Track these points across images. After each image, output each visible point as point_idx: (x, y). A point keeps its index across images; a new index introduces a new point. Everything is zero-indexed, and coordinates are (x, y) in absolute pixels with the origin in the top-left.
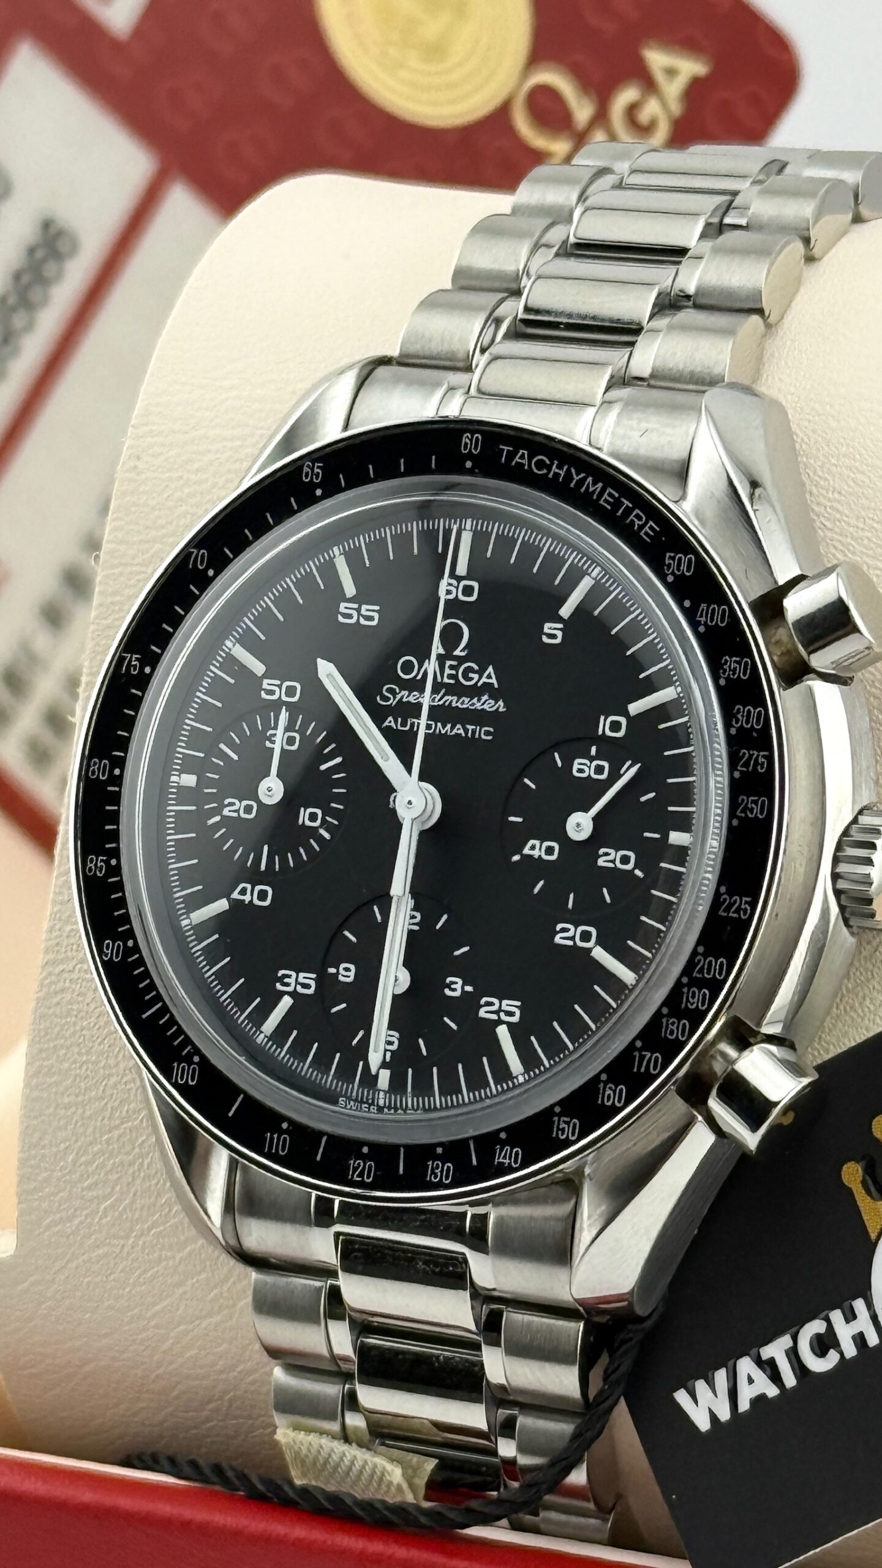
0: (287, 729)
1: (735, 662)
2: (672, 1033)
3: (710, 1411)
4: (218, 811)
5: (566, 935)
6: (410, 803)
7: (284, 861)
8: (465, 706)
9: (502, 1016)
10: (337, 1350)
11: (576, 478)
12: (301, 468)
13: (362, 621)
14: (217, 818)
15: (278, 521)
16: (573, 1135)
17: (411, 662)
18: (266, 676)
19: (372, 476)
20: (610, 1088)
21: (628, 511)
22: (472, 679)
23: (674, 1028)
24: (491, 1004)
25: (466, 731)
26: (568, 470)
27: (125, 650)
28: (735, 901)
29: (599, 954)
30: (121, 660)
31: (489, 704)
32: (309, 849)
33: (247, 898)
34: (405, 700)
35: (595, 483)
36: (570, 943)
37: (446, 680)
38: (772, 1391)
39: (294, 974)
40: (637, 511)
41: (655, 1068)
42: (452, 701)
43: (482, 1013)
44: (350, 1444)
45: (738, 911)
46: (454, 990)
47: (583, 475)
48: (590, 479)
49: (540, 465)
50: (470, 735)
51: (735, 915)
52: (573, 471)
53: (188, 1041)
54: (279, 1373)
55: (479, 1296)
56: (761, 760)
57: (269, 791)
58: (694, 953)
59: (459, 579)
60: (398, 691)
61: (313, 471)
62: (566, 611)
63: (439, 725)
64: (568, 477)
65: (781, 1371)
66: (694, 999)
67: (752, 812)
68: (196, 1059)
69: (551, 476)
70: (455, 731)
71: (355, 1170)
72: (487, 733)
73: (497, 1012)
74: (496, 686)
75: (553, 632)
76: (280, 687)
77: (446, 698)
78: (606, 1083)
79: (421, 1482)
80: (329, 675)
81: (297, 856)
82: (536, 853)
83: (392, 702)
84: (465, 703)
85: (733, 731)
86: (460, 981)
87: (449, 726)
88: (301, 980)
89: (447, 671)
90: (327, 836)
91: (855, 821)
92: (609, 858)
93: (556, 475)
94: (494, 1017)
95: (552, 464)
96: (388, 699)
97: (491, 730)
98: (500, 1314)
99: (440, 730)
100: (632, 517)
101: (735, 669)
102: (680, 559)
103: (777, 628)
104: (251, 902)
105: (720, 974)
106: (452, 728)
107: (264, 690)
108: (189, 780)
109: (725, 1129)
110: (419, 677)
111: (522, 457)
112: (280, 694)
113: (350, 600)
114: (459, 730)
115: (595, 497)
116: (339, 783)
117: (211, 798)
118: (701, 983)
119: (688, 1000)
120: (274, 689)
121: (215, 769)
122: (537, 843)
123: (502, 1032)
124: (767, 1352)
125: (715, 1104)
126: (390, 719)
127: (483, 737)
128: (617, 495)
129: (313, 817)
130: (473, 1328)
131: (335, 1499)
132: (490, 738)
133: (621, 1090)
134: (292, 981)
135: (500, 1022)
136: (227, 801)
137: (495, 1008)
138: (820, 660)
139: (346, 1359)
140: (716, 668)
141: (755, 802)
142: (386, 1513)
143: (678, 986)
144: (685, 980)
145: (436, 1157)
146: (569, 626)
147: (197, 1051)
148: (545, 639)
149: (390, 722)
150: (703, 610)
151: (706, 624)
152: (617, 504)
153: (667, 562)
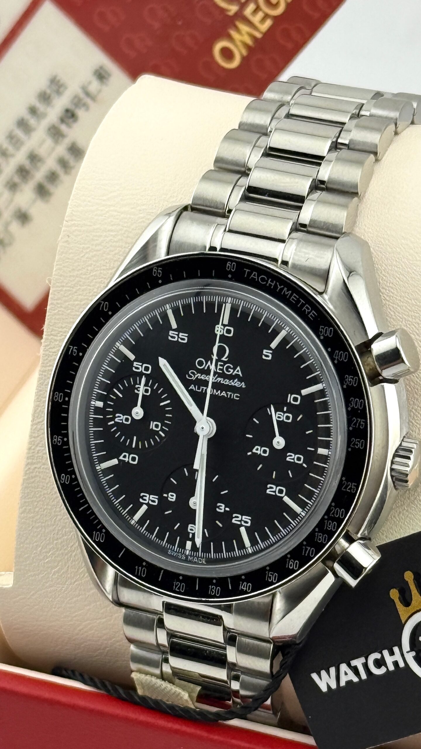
0: (145, 385)
1: (351, 378)
2: (320, 539)
3: (327, 683)
4: (113, 419)
5: (272, 490)
6: (203, 428)
7: (143, 445)
8: (227, 383)
9: (243, 523)
10: (160, 642)
11: (279, 287)
12: (152, 269)
13: (180, 340)
14: (113, 422)
15: (142, 293)
16: (275, 580)
17: (202, 361)
18: (135, 360)
19: (185, 277)
20: (292, 561)
21: (303, 305)
22: (230, 371)
23: (321, 537)
24: (238, 517)
25: (227, 395)
26: (276, 284)
27: (70, 344)
28: (349, 485)
29: (286, 499)
30: (68, 349)
31: (238, 383)
32: (155, 440)
33: (126, 459)
34: (199, 378)
35: (287, 291)
36: (274, 494)
37: (218, 371)
38: (356, 679)
39: (148, 495)
40: (307, 305)
41: (312, 555)
42: (220, 381)
43: (234, 521)
44: (165, 681)
45: (350, 489)
46: (221, 509)
47: (282, 286)
48: (286, 289)
49: (263, 280)
50: (229, 397)
51: (349, 491)
52: (278, 283)
53: (100, 522)
54: (132, 647)
55: (226, 630)
56: (362, 423)
57: (137, 413)
58: (330, 506)
59: (225, 326)
60: (196, 373)
61: (157, 270)
62: (273, 345)
63: (215, 390)
64: (276, 286)
65: (359, 671)
66: (330, 526)
67: (357, 446)
68: (104, 531)
69: (268, 285)
70: (222, 394)
71: (176, 586)
72: (237, 397)
73: (240, 521)
74: (241, 375)
75: (267, 355)
76: (142, 366)
77: (218, 379)
78: (290, 559)
79: (195, 695)
80: (164, 365)
81: (149, 443)
82: (259, 452)
83: (193, 378)
84: (227, 382)
85: (349, 409)
86: (223, 506)
87: (219, 392)
88: (151, 498)
89: (219, 367)
90: (163, 435)
91: (400, 445)
92: (292, 457)
93: (270, 285)
94: (239, 523)
95: (268, 280)
96: (191, 377)
97: (239, 395)
98: (236, 637)
99: (215, 393)
100: (304, 308)
101: (351, 381)
102: (326, 329)
103: (368, 358)
104: (128, 461)
105: (342, 516)
106: (221, 393)
107: (134, 367)
108: (100, 404)
109: (339, 575)
110: (206, 368)
111: (254, 275)
112: (141, 369)
113: (174, 330)
114: (224, 394)
115: (288, 297)
116: (169, 412)
117: (109, 413)
118: (333, 519)
119: (327, 527)
120: (139, 367)
121: (112, 400)
122: (259, 448)
123: (243, 530)
124: (354, 663)
125: (337, 567)
126: (193, 385)
127: (235, 398)
128: (298, 297)
129: (157, 426)
130: (223, 642)
131: (157, 702)
132: (238, 399)
133: (297, 563)
134: (147, 498)
135: (241, 525)
136: (117, 415)
137: (240, 519)
138: (387, 373)
139: (164, 646)
140: (342, 380)
141: (359, 442)
142: (180, 712)
143: (323, 519)
144: (326, 517)
145: (213, 584)
146: (275, 352)
147: (104, 527)
148: (264, 357)
149: (192, 387)
150: (336, 353)
151: (338, 360)
152: (298, 301)
153: (320, 330)
